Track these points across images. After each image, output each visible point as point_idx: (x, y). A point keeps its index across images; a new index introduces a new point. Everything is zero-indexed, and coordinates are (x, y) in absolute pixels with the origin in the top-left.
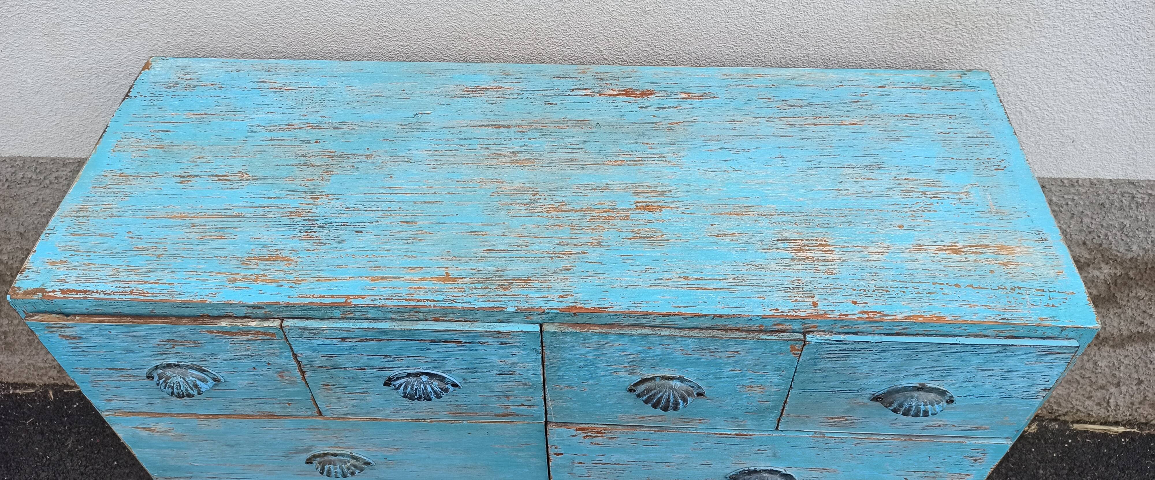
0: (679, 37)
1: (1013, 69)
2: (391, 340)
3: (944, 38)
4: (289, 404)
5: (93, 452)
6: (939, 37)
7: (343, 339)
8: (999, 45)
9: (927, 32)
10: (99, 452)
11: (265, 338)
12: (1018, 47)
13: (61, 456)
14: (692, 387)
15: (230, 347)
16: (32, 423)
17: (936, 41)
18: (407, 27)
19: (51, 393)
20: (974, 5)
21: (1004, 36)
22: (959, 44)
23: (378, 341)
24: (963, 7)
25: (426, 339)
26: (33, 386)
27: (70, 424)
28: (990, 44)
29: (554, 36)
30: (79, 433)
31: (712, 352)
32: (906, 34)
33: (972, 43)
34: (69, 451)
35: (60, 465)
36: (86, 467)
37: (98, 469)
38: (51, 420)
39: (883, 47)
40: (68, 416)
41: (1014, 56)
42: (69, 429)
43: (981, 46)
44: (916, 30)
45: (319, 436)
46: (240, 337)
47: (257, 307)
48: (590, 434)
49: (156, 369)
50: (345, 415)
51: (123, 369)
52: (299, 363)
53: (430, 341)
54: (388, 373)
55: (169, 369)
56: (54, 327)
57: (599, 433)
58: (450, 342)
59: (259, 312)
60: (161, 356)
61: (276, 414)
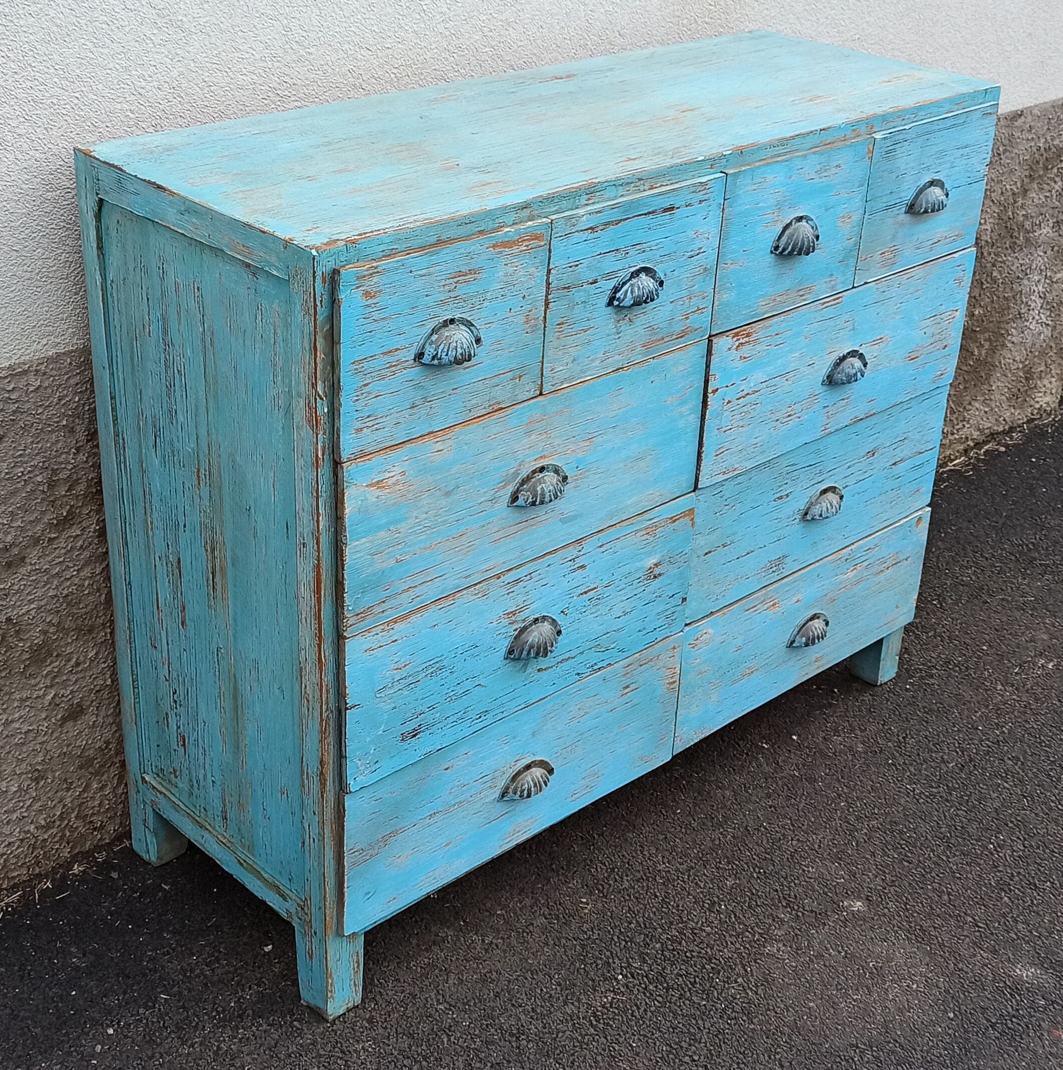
2: (627, 219)
4: (520, 377)
7: (593, 229)
11: (534, 246)
14: (813, 228)
15: (501, 272)
23: (616, 224)
25: (650, 210)
31: (826, 170)
45: (533, 437)
46: (515, 250)
47: (525, 206)
48: (741, 341)
49: (431, 335)
50: (562, 383)
51: (397, 350)
52: (548, 288)
53: (653, 212)
54: (612, 284)
55: (443, 330)
56: (364, 276)
57: (748, 335)
58: (666, 210)
59: (526, 212)
60: (438, 311)
61: (503, 406)
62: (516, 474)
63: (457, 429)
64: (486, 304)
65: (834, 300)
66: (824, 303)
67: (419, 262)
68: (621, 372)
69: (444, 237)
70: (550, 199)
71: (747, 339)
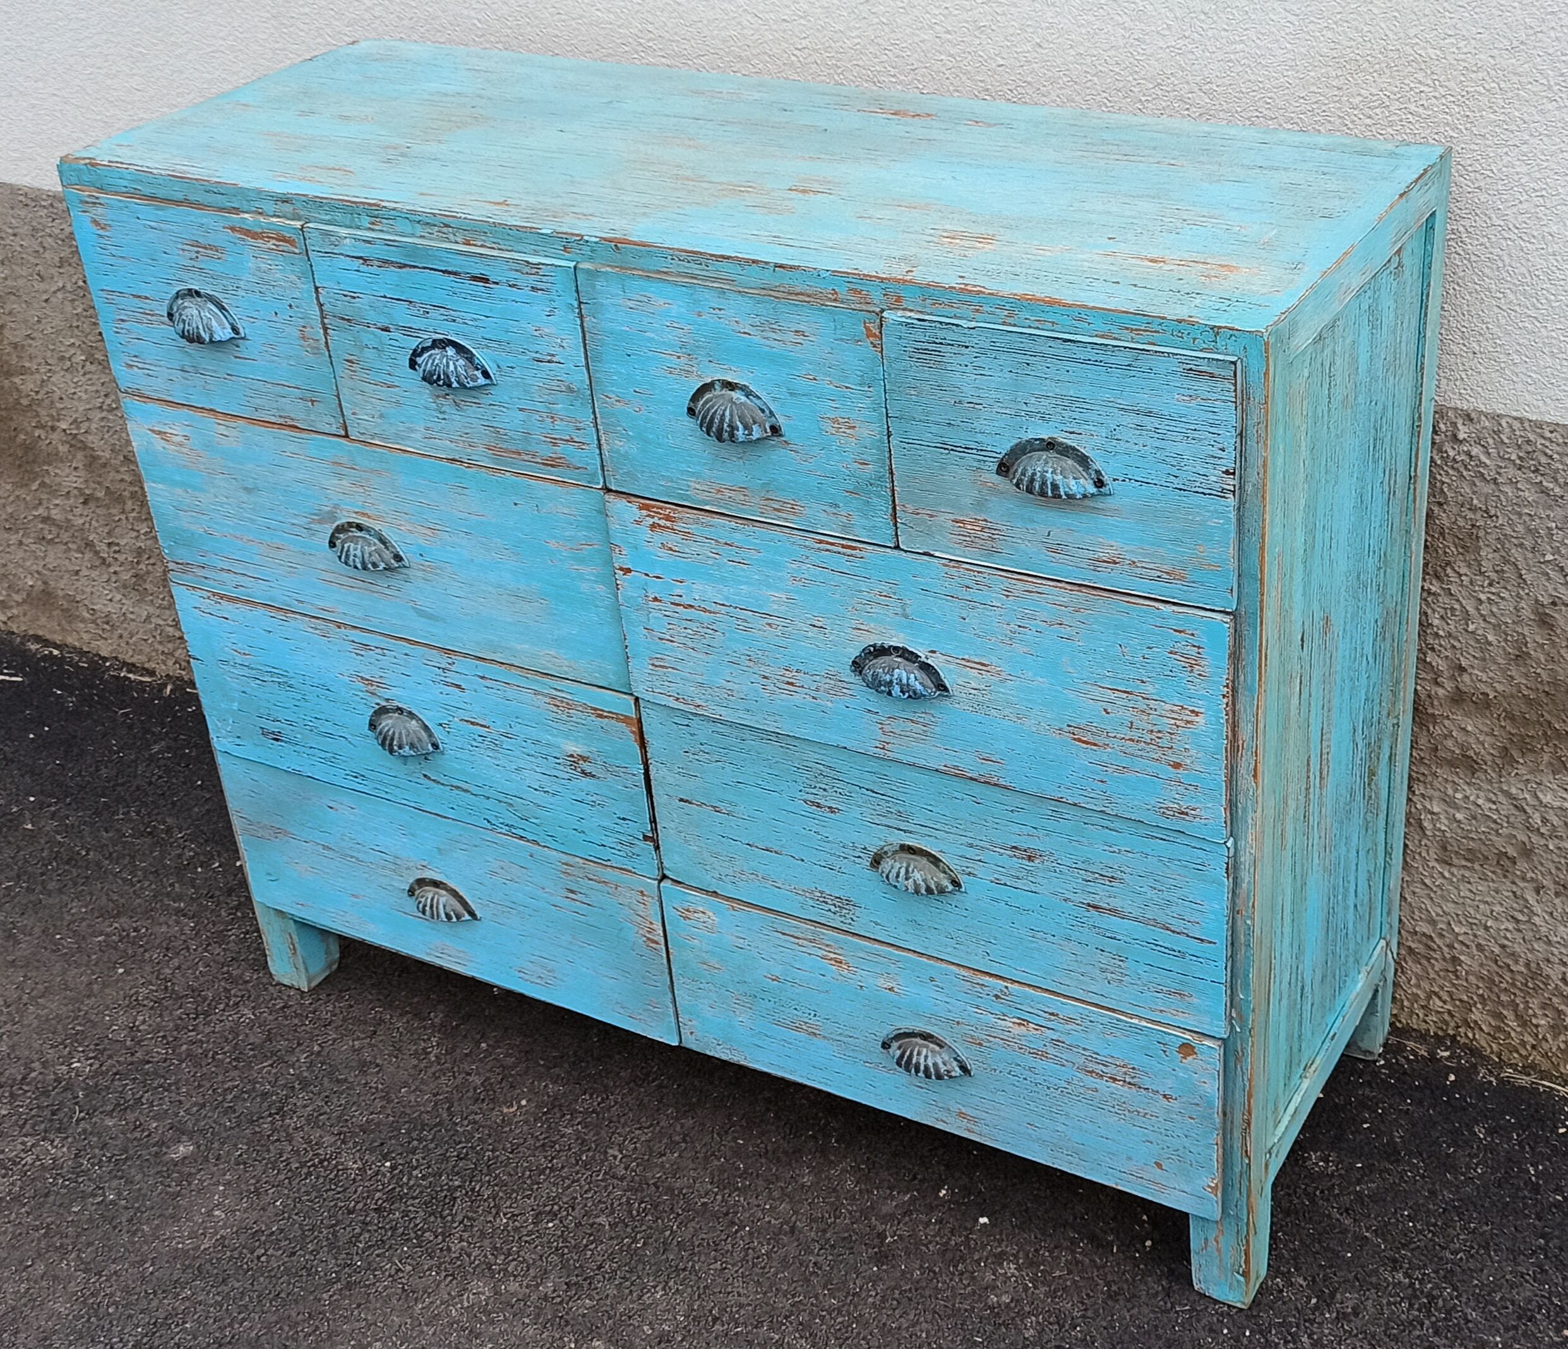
0: (1029, 79)
1: (1546, 184)
2: (415, 267)
3: (1421, 110)
4: (312, 401)
5: (179, 765)
6: (1412, 107)
7: (365, 260)
8: (1512, 132)
9: (1392, 96)
10: (187, 766)
11: (285, 249)
12: (1545, 139)
13: (137, 758)
14: (763, 411)
15: (251, 264)
16: (127, 714)
17: (1409, 116)
18: (676, 33)
19: (169, 688)
20: (1454, 50)
21: (1516, 114)
22: (1447, 124)
23: (400, 267)
24: (1438, 52)
25: (450, 269)
26: (152, 673)
27: (171, 727)
28: (1497, 129)
29: (860, 63)
30: (176, 739)
31: (773, 330)
32: (1361, 99)
33: (1468, 126)
34: (151, 755)
35: (129, 767)
36: (160, 777)
37: (173, 784)
38: (151, 717)
39: (1329, 122)
40: (174, 716)
41: (1543, 158)
42: (167, 733)
43: (1483, 131)
44: (1374, 91)
45: (344, 482)
46: (259, 243)
47: (285, 200)
48: (656, 520)
49: (177, 298)
50: (373, 436)
51: (147, 298)
52: (322, 311)
53: (455, 273)
54: (414, 343)
55: (189, 299)
56: (87, 202)
57: (668, 518)
58: (475, 278)
59: (288, 208)
60: (185, 276)
61: (299, 425)
62: (332, 516)
63: (241, 422)
64: (241, 293)
65: (843, 546)
66: (821, 542)
67: (147, 211)
68: (457, 465)
69: (191, 198)
70: (318, 203)
71: (668, 524)
